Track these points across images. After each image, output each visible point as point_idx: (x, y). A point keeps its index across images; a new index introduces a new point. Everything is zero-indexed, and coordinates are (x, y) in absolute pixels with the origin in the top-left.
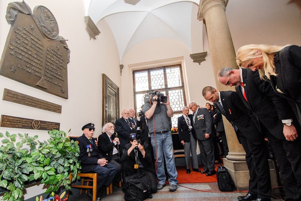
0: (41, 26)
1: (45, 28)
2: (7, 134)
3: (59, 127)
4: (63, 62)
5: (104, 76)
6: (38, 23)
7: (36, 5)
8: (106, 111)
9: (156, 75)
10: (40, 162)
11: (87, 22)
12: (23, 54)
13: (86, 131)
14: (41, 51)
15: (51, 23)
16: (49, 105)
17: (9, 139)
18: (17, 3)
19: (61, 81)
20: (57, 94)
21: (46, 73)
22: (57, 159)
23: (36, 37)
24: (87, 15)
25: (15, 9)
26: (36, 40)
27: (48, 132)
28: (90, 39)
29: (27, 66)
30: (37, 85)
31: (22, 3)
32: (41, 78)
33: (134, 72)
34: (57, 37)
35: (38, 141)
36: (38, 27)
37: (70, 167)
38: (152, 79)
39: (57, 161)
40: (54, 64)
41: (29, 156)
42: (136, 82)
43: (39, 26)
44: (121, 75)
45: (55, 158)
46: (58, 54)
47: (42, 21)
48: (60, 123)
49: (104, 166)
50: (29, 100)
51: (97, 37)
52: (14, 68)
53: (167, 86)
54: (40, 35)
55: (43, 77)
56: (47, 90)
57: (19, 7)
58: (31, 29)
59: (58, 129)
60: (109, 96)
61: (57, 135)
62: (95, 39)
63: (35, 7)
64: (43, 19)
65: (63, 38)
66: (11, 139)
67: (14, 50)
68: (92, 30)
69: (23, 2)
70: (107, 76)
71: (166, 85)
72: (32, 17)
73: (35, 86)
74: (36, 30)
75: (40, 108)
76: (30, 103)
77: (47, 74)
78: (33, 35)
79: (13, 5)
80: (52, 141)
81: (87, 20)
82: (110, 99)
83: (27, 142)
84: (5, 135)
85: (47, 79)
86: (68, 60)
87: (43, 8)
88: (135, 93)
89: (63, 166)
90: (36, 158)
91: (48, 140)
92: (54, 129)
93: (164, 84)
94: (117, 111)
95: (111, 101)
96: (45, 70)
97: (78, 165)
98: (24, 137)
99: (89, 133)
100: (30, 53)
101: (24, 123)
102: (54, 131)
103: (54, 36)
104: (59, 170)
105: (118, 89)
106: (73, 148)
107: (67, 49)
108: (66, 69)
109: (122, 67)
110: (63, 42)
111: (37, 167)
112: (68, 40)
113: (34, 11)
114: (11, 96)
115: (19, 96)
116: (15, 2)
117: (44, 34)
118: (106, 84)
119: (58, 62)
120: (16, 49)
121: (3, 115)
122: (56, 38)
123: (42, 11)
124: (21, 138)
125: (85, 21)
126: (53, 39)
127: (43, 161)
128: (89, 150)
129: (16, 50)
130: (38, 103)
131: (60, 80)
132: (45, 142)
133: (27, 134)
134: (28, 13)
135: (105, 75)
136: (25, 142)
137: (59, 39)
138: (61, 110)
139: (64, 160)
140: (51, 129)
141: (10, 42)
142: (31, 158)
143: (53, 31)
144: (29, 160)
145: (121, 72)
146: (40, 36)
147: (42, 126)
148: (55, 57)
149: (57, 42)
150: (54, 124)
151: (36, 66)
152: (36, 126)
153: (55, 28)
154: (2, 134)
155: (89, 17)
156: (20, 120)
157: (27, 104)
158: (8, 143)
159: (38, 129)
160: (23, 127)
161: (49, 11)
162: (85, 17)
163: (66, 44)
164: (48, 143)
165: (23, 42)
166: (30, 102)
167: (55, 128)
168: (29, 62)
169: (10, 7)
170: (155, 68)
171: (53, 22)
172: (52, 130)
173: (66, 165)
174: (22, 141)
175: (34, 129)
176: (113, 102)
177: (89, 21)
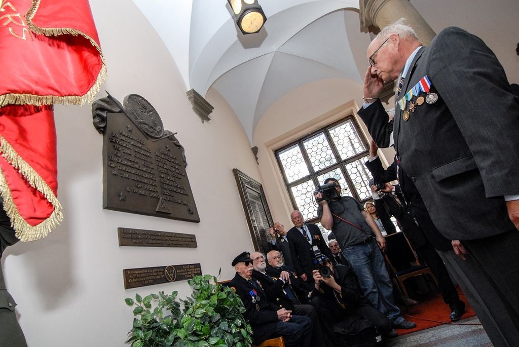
0: (140, 123)
1: (146, 124)
2: (138, 297)
3: (200, 270)
4: (179, 167)
5: (236, 172)
6: (134, 120)
7: (126, 96)
8: (255, 227)
9: (317, 147)
10: (198, 333)
11: (193, 99)
12: (129, 170)
13: (241, 266)
14: (149, 160)
15: (149, 115)
16: (179, 237)
17: (142, 305)
18: (102, 100)
19: (185, 196)
20: (185, 218)
21: (163, 190)
22: (217, 323)
23: (138, 141)
24: (189, 89)
25: (102, 109)
26: (139, 145)
27: (189, 282)
28: (203, 122)
29: (137, 187)
30: (157, 212)
31: (107, 98)
32: (159, 199)
33: (277, 152)
34: (162, 133)
35: (180, 300)
36: (136, 126)
37: (240, 332)
38: (309, 155)
39: (218, 326)
40: (170, 173)
41: (178, 326)
42: (284, 169)
43: (136, 124)
44: (258, 164)
45: (214, 321)
46: (169, 156)
47: (139, 116)
48: (199, 264)
49: (289, 321)
50: (152, 237)
51: (211, 116)
52: (123, 193)
53: (340, 159)
54: (142, 136)
55: (161, 198)
56: (171, 215)
57: (105, 105)
58: (129, 131)
59: (200, 274)
60: (253, 202)
61: (203, 283)
62: (209, 119)
63: (125, 98)
64: (139, 112)
65: (170, 133)
66: (145, 304)
67: (116, 169)
68: (201, 108)
69: (109, 97)
70: (240, 172)
71: (338, 157)
72: (125, 114)
73: (155, 213)
74: (135, 131)
75: (169, 245)
76: (154, 242)
77: (165, 191)
78: (134, 138)
79: (98, 104)
80: (199, 295)
81: (192, 95)
82: (255, 207)
83: (166, 306)
84: (135, 301)
85: (167, 198)
86: (185, 162)
87: (135, 97)
88: (288, 186)
89: (230, 333)
90: (190, 328)
91: (192, 295)
92: (195, 274)
93: (333, 156)
94: (270, 223)
95: (257, 208)
96: (161, 186)
97: (249, 328)
98: (160, 298)
99: (246, 271)
100: (137, 166)
101: (154, 276)
102: (197, 278)
103: (158, 132)
104: (227, 340)
105: (261, 187)
106: (232, 300)
107: (180, 146)
108: (185, 176)
109: (255, 150)
110: (171, 138)
111: (196, 342)
112: (177, 133)
113: (125, 104)
114: (129, 238)
115: (139, 234)
116: (100, 100)
117: (146, 133)
118: (242, 183)
119: (173, 170)
120: (119, 165)
121: (126, 270)
122: (161, 135)
123: (134, 101)
124: (156, 300)
125: (190, 98)
126: (159, 138)
127: (201, 331)
128: (255, 298)
129: (119, 168)
130: (164, 238)
131: (183, 195)
132: (190, 299)
133: (163, 292)
134: (119, 110)
135: (238, 170)
136: (163, 307)
137: (166, 135)
138: (195, 242)
139: (228, 322)
140: (190, 276)
141: (109, 157)
142: (182, 329)
143: (156, 125)
144: (181, 333)
145: (257, 159)
146: (142, 138)
147: (178, 275)
148: (167, 162)
149: (165, 140)
150: (193, 266)
151: (148, 183)
152: (171, 276)
153: (158, 121)
154: (131, 299)
155: (194, 90)
156: (149, 271)
157: (151, 243)
158: (143, 313)
159: (175, 281)
160: (156, 282)
161: (143, 98)
162: (189, 93)
163: (176, 139)
164: (194, 300)
165: (124, 152)
166: (154, 239)
167: (196, 272)
168: (139, 179)
169: (95, 109)
170: (309, 135)
171: (151, 113)
172: (192, 278)
173: (234, 331)
174: (159, 305)
175: (169, 282)
176: (260, 211)
177: (195, 97)
